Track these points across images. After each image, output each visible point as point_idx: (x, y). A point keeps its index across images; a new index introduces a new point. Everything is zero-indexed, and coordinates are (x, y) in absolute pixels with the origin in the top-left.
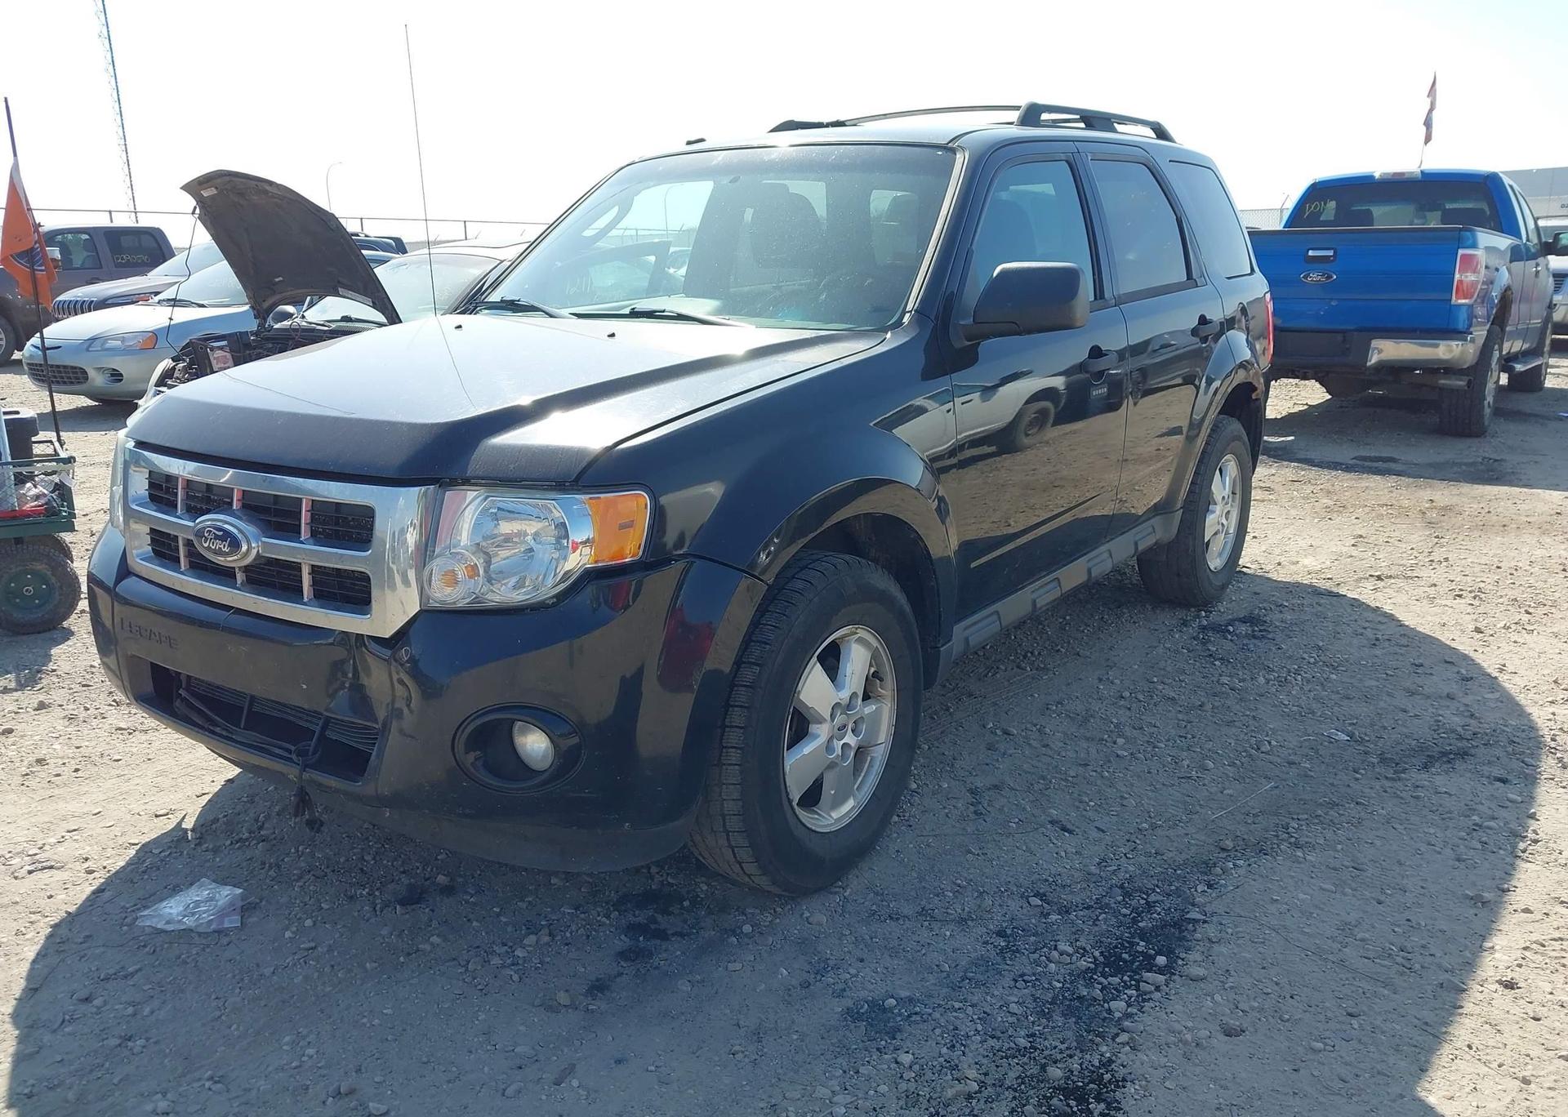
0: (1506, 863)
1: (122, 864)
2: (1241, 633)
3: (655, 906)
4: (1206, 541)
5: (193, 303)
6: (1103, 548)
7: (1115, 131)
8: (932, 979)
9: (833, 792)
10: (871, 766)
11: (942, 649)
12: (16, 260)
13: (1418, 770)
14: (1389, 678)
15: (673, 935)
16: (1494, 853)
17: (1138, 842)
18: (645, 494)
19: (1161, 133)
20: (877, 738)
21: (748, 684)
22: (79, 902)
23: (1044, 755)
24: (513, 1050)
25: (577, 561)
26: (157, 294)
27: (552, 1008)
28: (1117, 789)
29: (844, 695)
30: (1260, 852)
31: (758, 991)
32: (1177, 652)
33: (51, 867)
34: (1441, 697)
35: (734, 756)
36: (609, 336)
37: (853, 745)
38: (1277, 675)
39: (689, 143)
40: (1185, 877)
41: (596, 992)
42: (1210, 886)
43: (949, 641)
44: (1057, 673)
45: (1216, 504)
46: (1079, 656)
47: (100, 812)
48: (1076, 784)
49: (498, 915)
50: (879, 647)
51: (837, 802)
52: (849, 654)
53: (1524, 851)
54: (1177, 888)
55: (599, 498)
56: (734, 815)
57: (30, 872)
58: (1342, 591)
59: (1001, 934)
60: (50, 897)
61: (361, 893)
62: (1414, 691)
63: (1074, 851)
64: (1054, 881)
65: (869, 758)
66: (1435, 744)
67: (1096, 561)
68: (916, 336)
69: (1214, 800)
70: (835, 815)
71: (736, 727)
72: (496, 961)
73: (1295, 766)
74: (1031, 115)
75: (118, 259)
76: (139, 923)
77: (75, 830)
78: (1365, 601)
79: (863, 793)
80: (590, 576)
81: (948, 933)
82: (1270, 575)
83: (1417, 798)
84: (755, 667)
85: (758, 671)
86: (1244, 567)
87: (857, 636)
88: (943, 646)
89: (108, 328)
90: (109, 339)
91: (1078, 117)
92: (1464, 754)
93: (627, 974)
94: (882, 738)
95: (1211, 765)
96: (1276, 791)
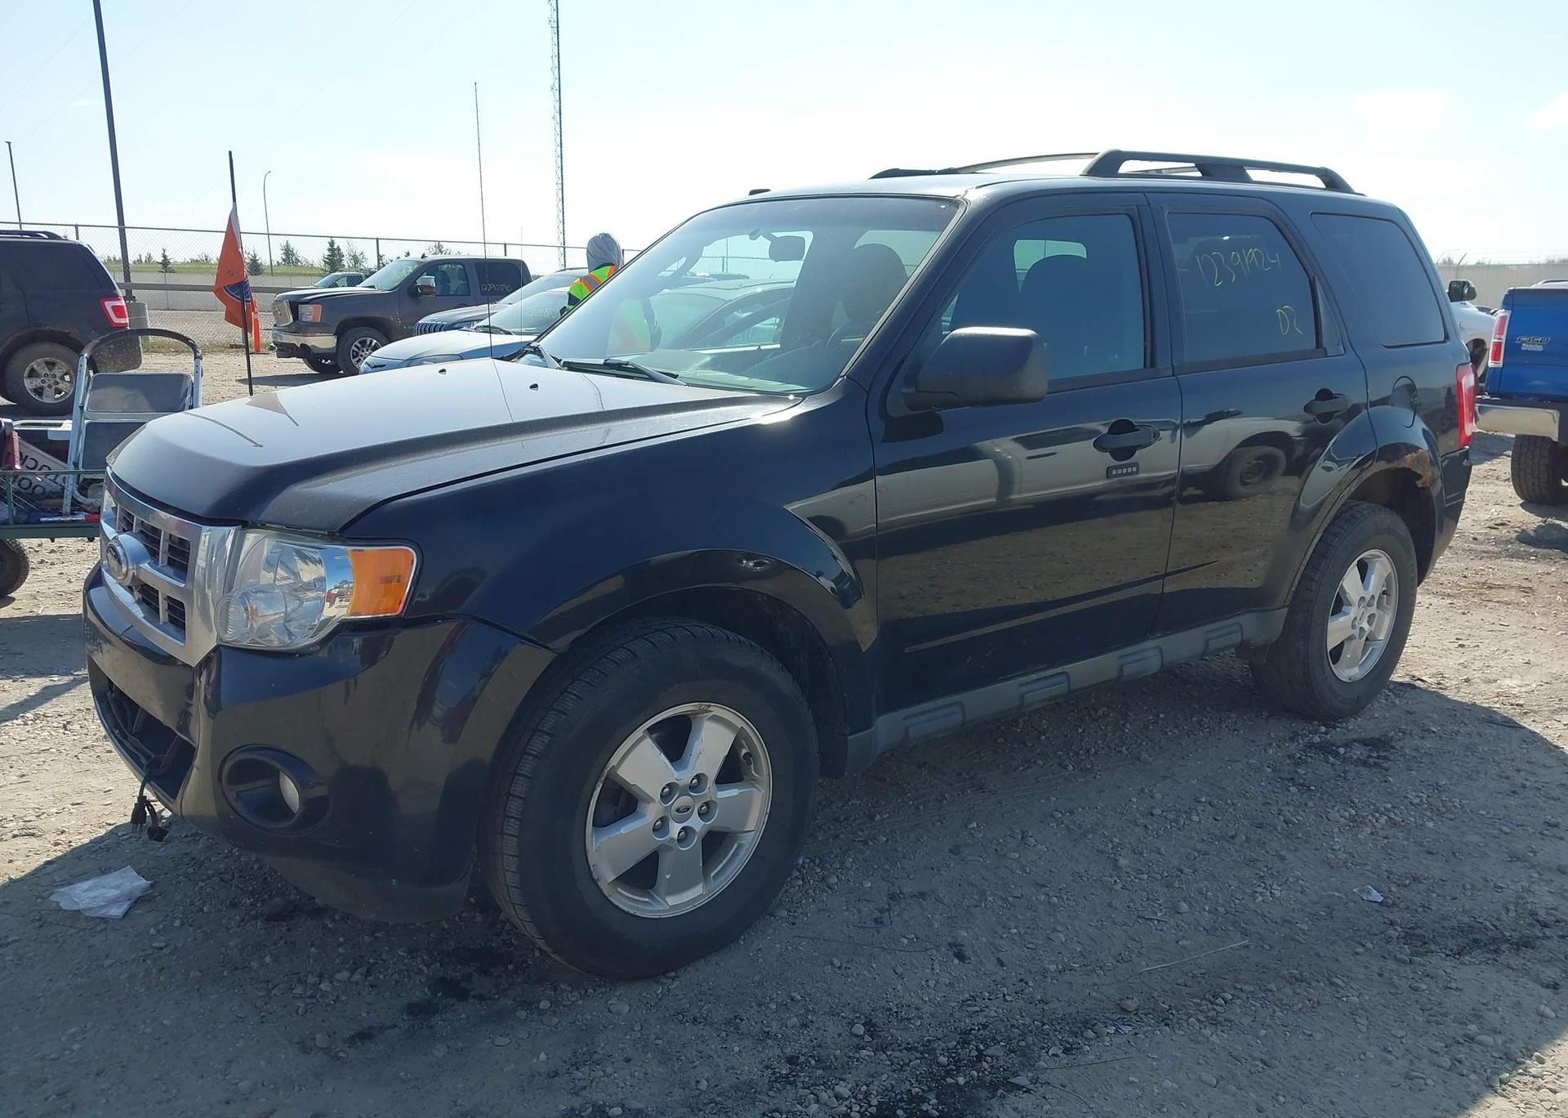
0: (1468, 1092)
1: (86, 841)
2: (1351, 757)
3: (478, 965)
4: (1330, 647)
5: (502, 330)
6: (1149, 644)
7: (1247, 180)
8: (678, 1094)
9: (668, 877)
10: (735, 854)
11: (849, 738)
12: (228, 292)
13: (1447, 955)
14: (1503, 836)
15: (474, 996)
16: (1463, 1075)
17: (1031, 984)
18: (411, 550)
19: (1332, 180)
20: (744, 823)
21: (535, 753)
22: (28, 871)
23: (1006, 867)
24: (237, 1084)
25: (337, 611)
26: (478, 321)
27: (305, 1047)
28: (1056, 919)
29: (684, 777)
30: (1163, 1021)
31: (505, 1070)
32: (1259, 770)
33: (33, 835)
34: (1550, 869)
35: (512, 827)
36: (532, 387)
37: (697, 830)
38: (1353, 812)
39: (753, 193)
40: (1048, 1035)
41: (357, 1040)
42: (1066, 1051)
43: (868, 728)
44: (1098, 777)
45: (1351, 605)
46: (1139, 760)
47: (110, 790)
48: (1014, 906)
49: (340, 945)
50: (745, 727)
51: (677, 888)
52: (699, 733)
53: (1502, 1082)
54: (1028, 1046)
55: (362, 550)
56: (515, 887)
57: (14, 836)
58: (1527, 723)
59: (792, 1060)
60: (11, 861)
61: (245, 902)
62: (1520, 857)
63: (948, 981)
64: (896, 1012)
65: (736, 846)
66: (1495, 926)
67: (1131, 659)
68: (840, 400)
69: (1161, 949)
70: (672, 900)
71: (517, 796)
72: (299, 990)
73: (1289, 925)
74: (1108, 163)
75: (484, 287)
76: (53, 898)
77: (78, 804)
78: (1545, 737)
79: (717, 882)
80: (347, 628)
81: (737, 1049)
82: (1445, 693)
83: (1415, 989)
84: (546, 736)
85: (547, 741)
86: (1419, 679)
87: (711, 714)
88: (850, 735)
89: (428, 349)
90: (425, 360)
91: (1193, 165)
92: (1523, 944)
93: (400, 1028)
94: (750, 826)
95: (1184, 906)
96: (1243, 952)
